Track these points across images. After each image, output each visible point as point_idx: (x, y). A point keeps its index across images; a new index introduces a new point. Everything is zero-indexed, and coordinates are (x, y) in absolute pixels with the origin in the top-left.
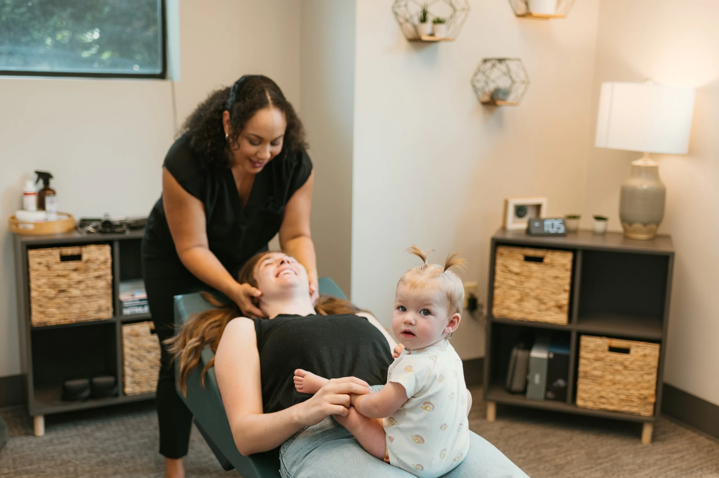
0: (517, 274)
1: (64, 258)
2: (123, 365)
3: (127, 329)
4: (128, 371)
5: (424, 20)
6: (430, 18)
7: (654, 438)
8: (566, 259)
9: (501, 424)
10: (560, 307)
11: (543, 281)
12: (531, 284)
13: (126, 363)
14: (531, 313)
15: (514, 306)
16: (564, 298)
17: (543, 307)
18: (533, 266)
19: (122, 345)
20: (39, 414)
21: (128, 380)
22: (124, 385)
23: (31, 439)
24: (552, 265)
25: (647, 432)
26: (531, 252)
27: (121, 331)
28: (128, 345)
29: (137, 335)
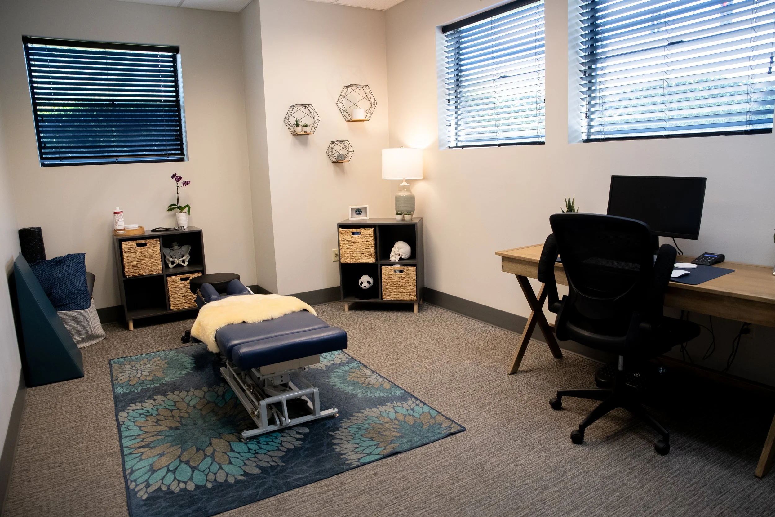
0: (349, 241)
1: (139, 245)
2: (169, 296)
3: (169, 279)
4: (171, 299)
5: (297, 125)
6: (301, 124)
7: (419, 311)
8: (370, 231)
9: (351, 312)
10: (370, 255)
11: (362, 243)
12: (357, 245)
13: (170, 295)
14: (358, 259)
15: (350, 257)
16: (372, 250)
17: (363, 256)
18: (356, 237)
19: (168, 287)
20: (131, 319)
21: (172, 303)
22: (170, 306)
23: (128, 331)
24: (365, 235)
25: (416, 308)
26: (354, 230)
27: (167, 280)
28: (171, 286)
29: (174, 281)
